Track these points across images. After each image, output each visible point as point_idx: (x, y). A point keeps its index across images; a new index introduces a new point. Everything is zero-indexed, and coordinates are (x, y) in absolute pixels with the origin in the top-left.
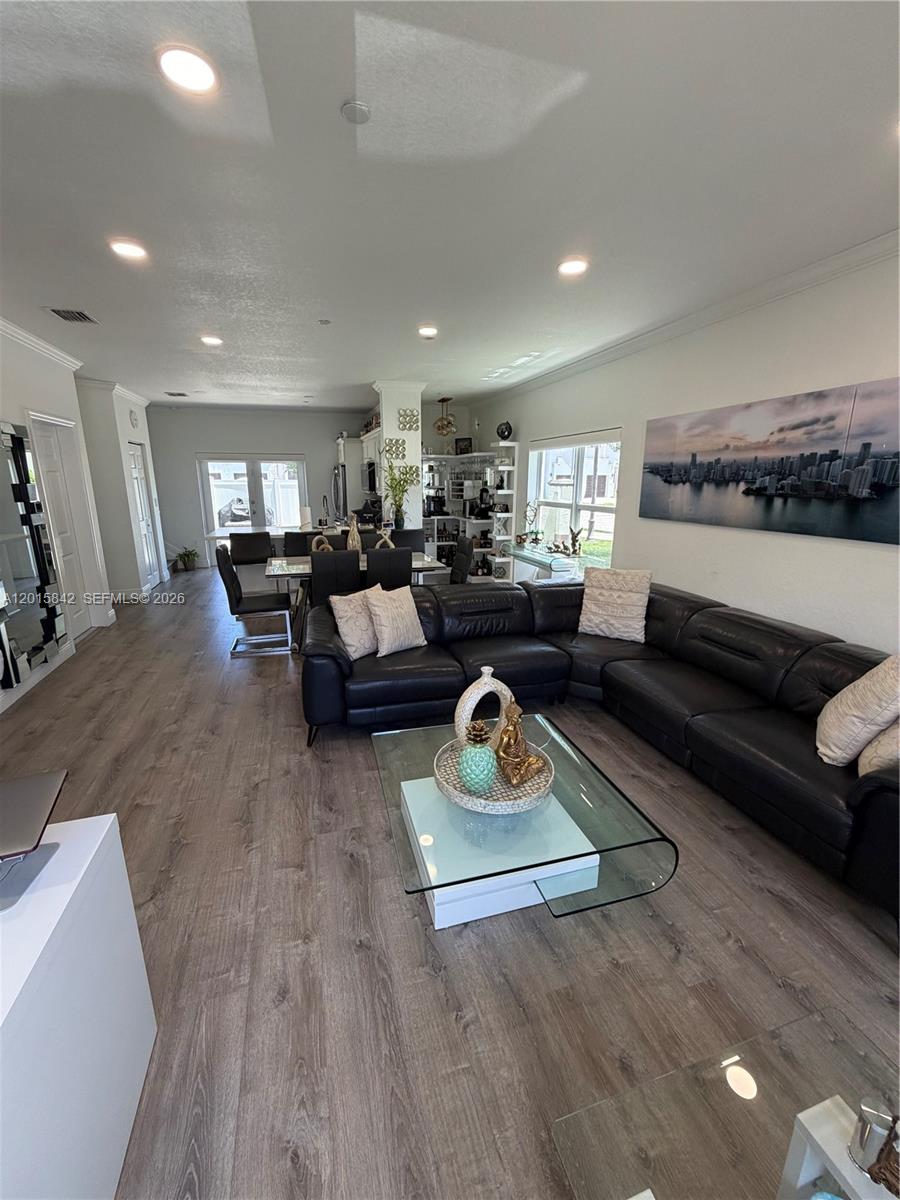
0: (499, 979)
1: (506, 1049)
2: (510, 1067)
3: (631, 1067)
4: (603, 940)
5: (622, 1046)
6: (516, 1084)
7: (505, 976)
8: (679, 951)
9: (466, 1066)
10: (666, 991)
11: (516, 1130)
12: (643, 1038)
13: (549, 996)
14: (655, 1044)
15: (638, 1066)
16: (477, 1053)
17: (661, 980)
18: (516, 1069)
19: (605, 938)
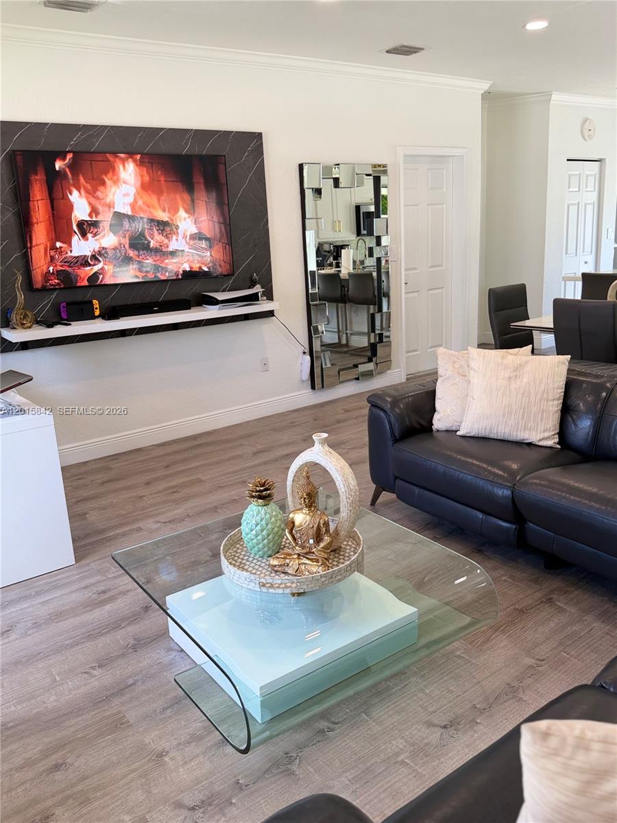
0: (131, 681)
1: (71, 696)
2: (56, 701)
3: (58, 770)
4: (189, 743)
5: (76, 764)
6: (45, 705)
7: (134, 684)
8: (193, 809)
9: (58, 679)
10: (138, 796)
11: (15, 711)
12: (84, 778)
13: (119, 712)
14: (79, 788)
15: (59, 776)
16: (67, 682)
17: (150, 792)
18: (55, 704)
19: (193, 744)
